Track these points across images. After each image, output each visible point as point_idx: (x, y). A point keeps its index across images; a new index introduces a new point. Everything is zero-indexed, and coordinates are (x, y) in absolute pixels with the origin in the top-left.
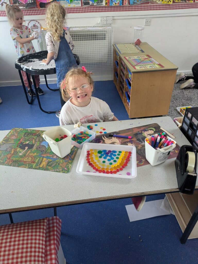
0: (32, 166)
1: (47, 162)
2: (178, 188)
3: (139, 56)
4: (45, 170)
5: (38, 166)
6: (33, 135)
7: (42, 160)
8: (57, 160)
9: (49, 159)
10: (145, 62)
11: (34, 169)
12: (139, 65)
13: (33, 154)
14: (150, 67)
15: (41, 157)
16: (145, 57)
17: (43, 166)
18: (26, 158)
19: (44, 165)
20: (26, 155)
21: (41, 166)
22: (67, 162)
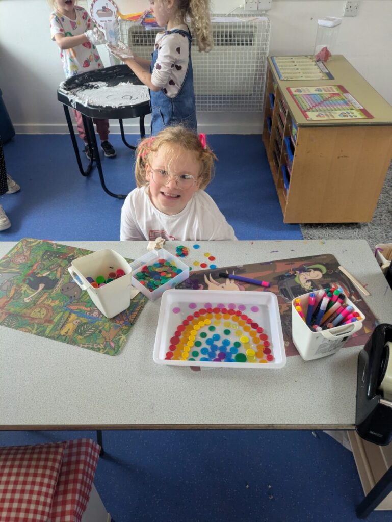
0: (44, 331)
1: (76, 324)
2: (354, 425)
3: (320, 87)
4: (68, 343)
5: (57, 330)
6: (61, 258)
7: (67, 319)
8: (97, 322)
9: (81, 318)
10: (331, 102)
11: (47, 337)
12: (317, 108)
13: (51, 303)
14: (340, 115)
15: (66, 310)
16: (333, 91)
17: (67, 333)
18: (35, 310)
19: (69, 330)
20: (38, 303)
21: (63, 333)
22: (119, 329)
